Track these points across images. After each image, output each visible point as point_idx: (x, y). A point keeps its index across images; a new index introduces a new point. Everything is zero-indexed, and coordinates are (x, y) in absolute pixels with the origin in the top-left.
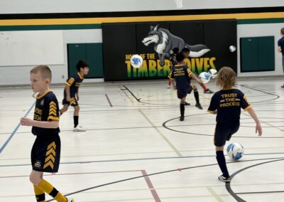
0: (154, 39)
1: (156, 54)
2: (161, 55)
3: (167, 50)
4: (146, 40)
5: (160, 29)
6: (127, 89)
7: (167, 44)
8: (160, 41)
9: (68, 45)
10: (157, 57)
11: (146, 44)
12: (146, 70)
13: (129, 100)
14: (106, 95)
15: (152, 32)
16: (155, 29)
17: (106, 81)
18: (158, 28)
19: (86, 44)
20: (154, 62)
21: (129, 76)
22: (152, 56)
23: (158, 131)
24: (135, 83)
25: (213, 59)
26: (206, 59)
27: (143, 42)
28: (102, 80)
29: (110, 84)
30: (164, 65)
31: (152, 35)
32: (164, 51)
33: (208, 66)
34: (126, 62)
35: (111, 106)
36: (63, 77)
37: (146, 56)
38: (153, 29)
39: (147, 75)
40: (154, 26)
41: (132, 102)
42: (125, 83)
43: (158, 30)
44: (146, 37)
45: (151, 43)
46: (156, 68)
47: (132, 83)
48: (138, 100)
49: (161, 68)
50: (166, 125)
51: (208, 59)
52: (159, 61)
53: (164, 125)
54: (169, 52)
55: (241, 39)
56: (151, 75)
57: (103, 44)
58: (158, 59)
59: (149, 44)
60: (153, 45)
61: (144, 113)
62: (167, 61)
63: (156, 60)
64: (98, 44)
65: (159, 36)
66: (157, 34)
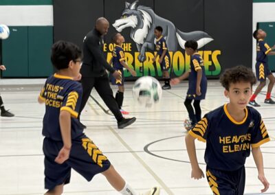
0: (131, 21)
1: (134, 44)
2: (141, 45)
3: (149, 39)
4: (118, 22)
5: (140, 6)
7: (149, 29)
8: (139, 25)
11: (119, 29)
13: (92, 111)
15: (128, 12)
16: (133, 7)
18: (137, 6)
19: (28, 28)
20: (130, 56)
22: (127, 47)
23: (137, 158)
25: (218, 52)
26: (207, 53)
27: (114, 25)
30: (145, 59)
31: (128, 15)
32: (145, 40)
33: (210, 63)
38: (129, 8)
40: (131, 3)
43: (136, 9)
44: (119, 18)
46: (133, 64)
48: (106, 112)
49: (141, 64)
50: (149, 149)
51: (210, 52)
52: (137, 54)
53: (146, 149)
54: (152, 41)
55: (258, 24)
57: (53, 27)
59: (123, 30)
60: (128, 32)
62: (148, 54)
63: (133, 53)
64: (48, 27)
65: (138, 18)
66: (135, 15)
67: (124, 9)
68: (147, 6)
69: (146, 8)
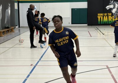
0: (112, 6)
1: (112, 13)
2: (115, 14)
4: (108, 7)
5: (115, 2)
6: (98, 29)
8: (114, 7)
9: (72, 9)
10: (112, 15)
11: (108, 9)
12: (107, 21)
13: (99, 34)
14: (88, 31)
15: (111, 3)
16: (112, 2)
17: (88, 25)
18: (113, 2)
19: (80, 9)
20: (111, 17)
21: (99, 23)
22: (110, 14)
23: (113, 48)
24: (102, 26)
27: (106, 8)
28: (86, 25)
29: (90, 27)
30: (116, 18)
31: (111, 5)
32: (116, 12)
34: (98, 17)
35: (91, 36)
36: (69, 23)
37: (107, 14)
38: (111, 2)
39: (107, 23)
40: (112, 1)
41: (100, 35)
42: (97, 26)
43: (113, 3)
45: (110, 8)
46: (112, 20)
47: (100, 26)
48: (103, 34)
49: (114, 20)
52: (113, 17)
56: (109, 23)
58: (113, 15)
59: (109, 9)
60: (111, 9)
61: (106, 40)
63: (112, 16)
64: (86, 9)
65: (114, 5)
66: (113, 4)
67: (109, 3)
68: (117, 1)
69: (116, 2)
